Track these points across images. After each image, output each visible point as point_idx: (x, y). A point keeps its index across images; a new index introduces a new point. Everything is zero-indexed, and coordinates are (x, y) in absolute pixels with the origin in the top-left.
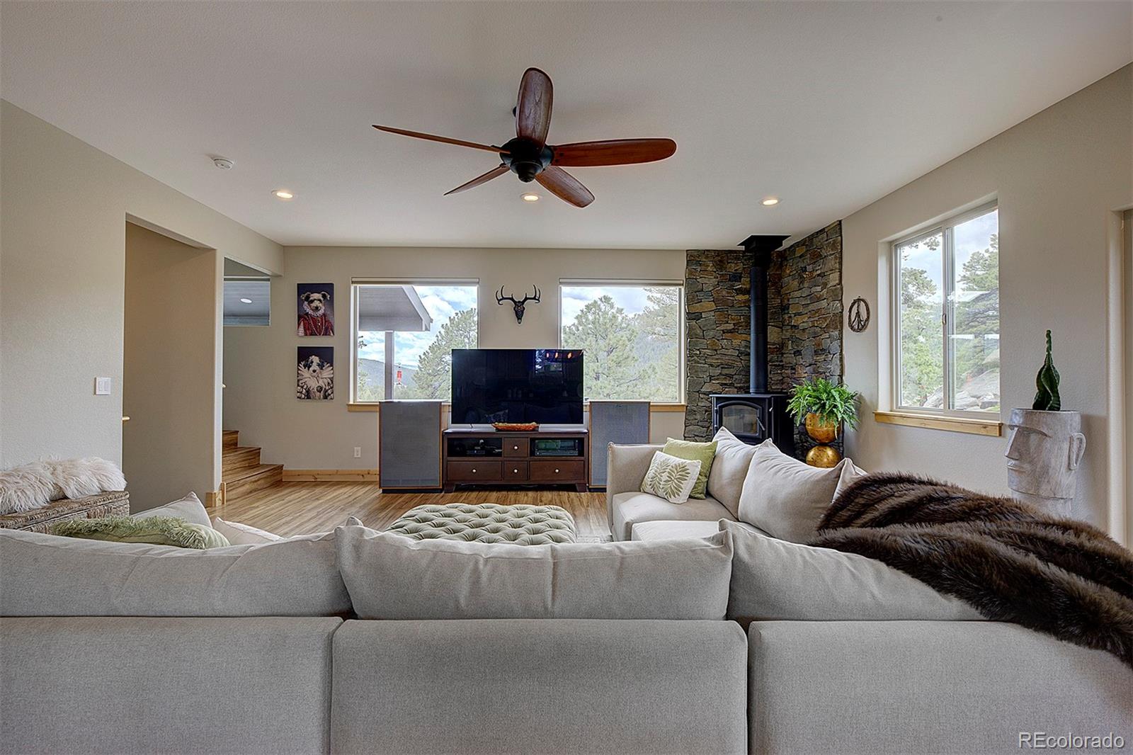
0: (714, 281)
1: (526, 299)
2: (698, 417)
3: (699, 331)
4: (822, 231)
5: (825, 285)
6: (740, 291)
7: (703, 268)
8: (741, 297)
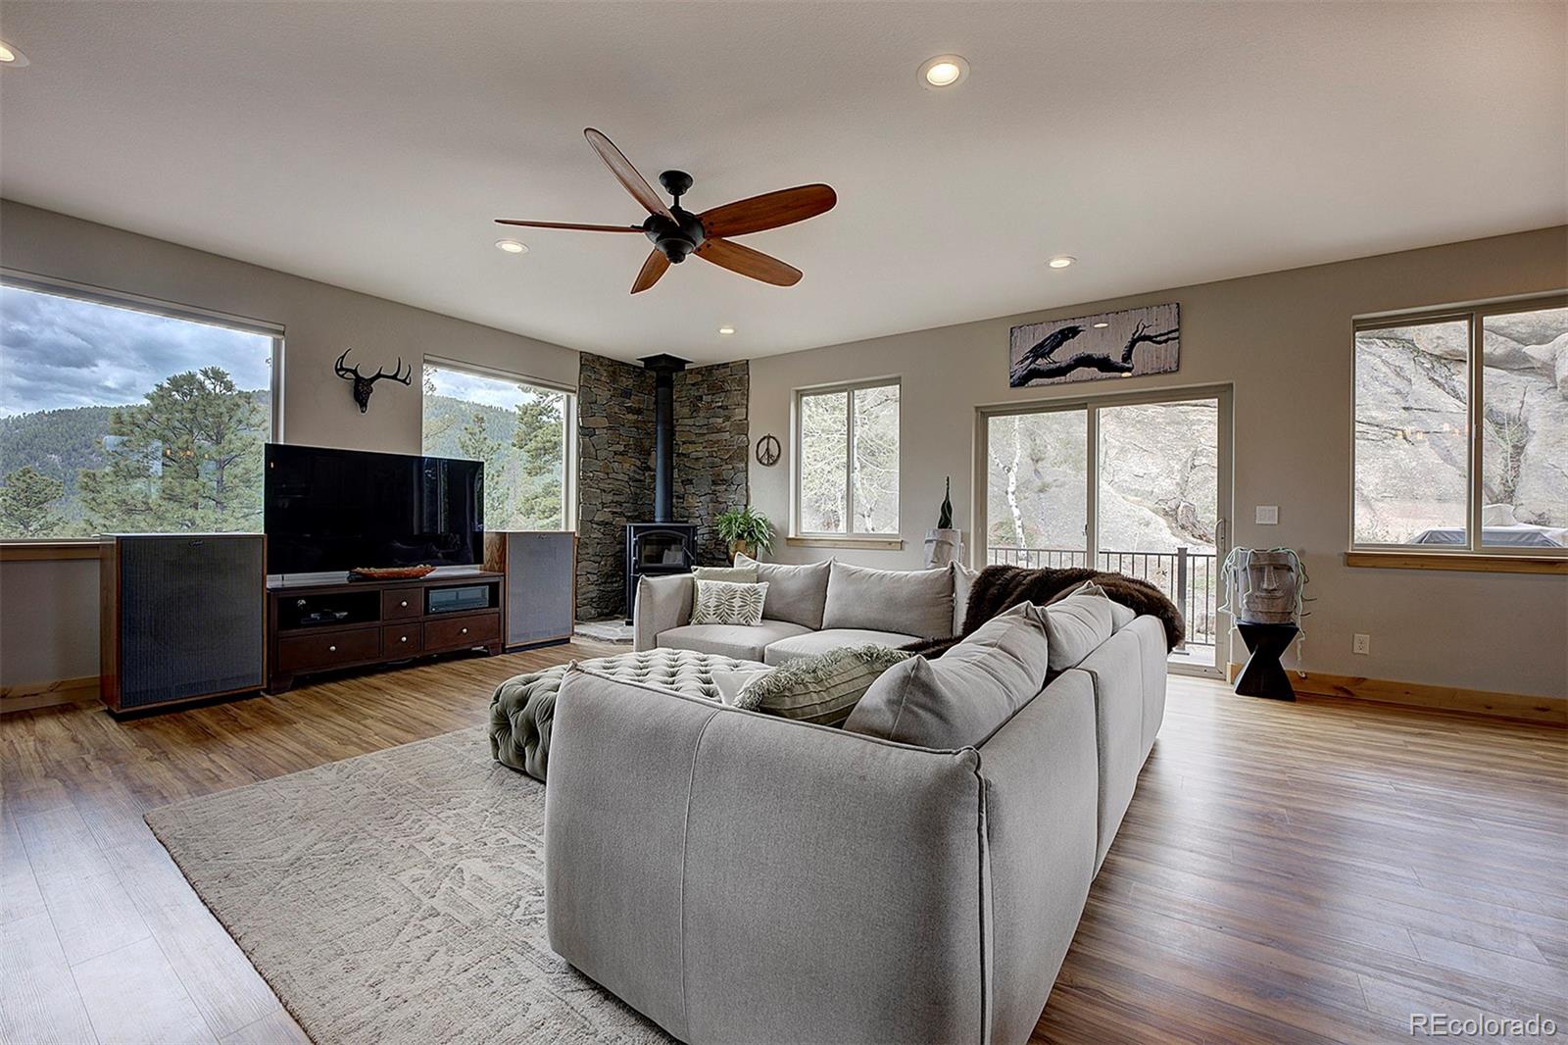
0: (608, 394)
1: (379, 376)
2: (590, 551)
3: (592, 450)
4: (725, 365)
5: (728, 418)
6: (630, 410)
7: (598, 377)
8: (631, 417)
